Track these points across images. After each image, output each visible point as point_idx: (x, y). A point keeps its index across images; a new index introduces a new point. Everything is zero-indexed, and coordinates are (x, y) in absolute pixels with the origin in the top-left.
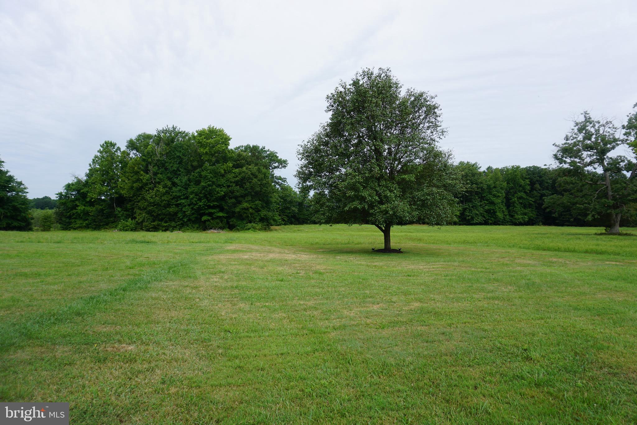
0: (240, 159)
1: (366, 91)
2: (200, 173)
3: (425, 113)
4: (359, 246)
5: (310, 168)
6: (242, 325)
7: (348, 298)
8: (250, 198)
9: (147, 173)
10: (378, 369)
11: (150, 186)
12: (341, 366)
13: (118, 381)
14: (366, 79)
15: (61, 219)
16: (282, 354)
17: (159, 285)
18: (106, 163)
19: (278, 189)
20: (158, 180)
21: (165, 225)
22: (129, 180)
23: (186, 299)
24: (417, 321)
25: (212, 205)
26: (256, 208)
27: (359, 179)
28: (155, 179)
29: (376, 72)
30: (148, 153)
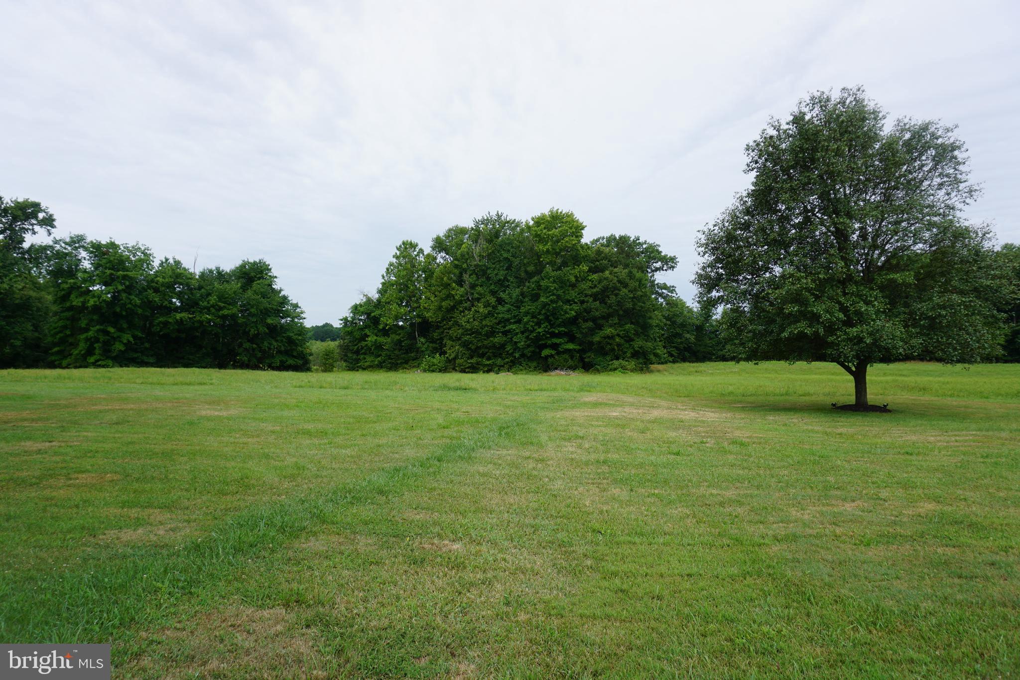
0: (599, 258)
1: (818, 132)
2: (538, 282)
3: (933, 160)
4: (807, 398)
5: (718, 268)
6: (620, 524)
7: (796, 488)
8: (616, 320)
9: (462, 286)
10: (865, 617)
11: (466, 305)
12: (795, 604)
13: (443, 595)
14: (817, 110)
15: (346, 355)
16: (689, 575)
17: (488, 454)
18: (405, 273)
19: (662, 304)
20: (476, 296)
21: (488, 363)
22: (436, 296)
23: (528, 478)
24: (935, 537)
25: (557, 332)
26: (625, 336)
27: (806, 284)
28: (473, 294)
29: (835, 96)
30: (462, 255)
